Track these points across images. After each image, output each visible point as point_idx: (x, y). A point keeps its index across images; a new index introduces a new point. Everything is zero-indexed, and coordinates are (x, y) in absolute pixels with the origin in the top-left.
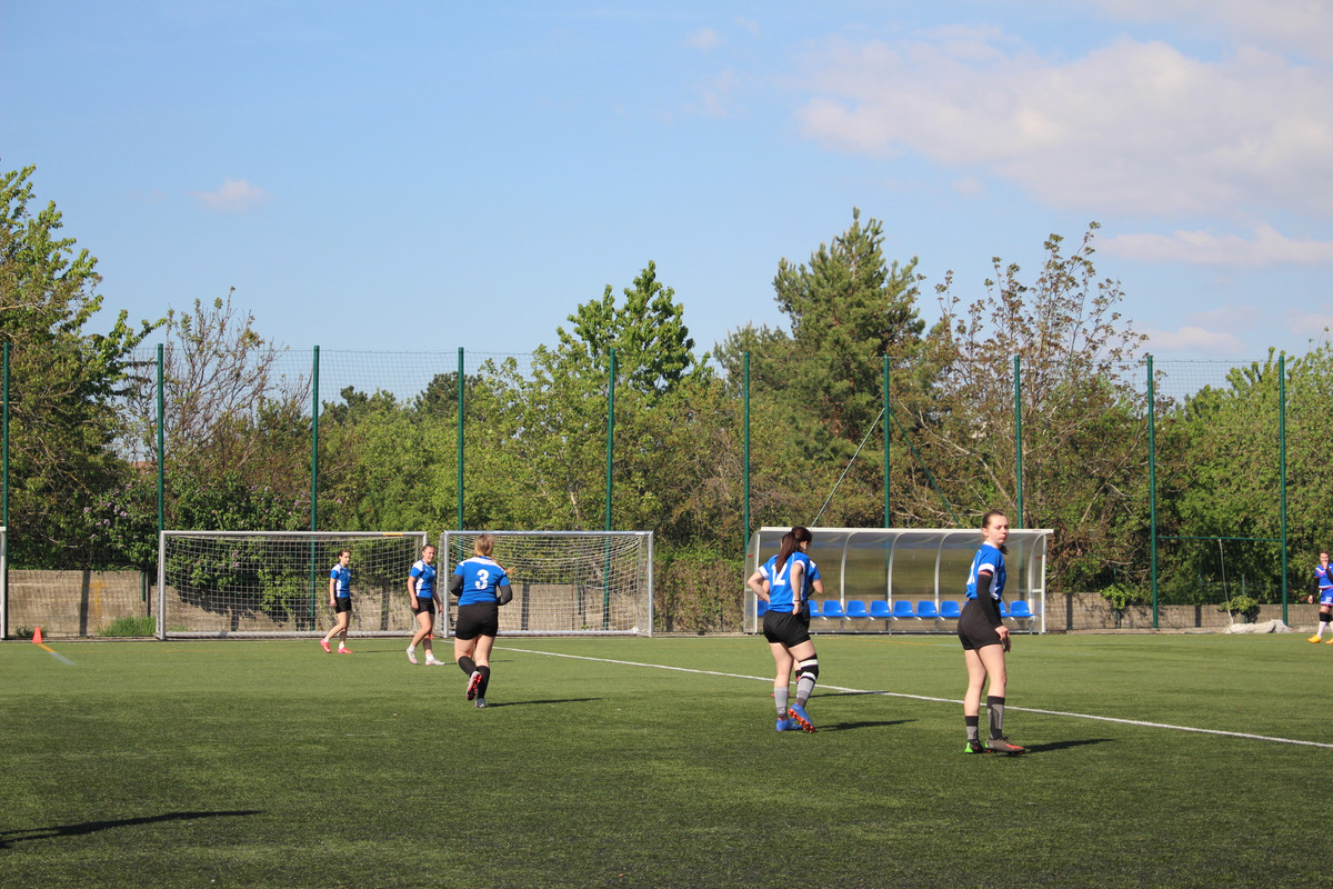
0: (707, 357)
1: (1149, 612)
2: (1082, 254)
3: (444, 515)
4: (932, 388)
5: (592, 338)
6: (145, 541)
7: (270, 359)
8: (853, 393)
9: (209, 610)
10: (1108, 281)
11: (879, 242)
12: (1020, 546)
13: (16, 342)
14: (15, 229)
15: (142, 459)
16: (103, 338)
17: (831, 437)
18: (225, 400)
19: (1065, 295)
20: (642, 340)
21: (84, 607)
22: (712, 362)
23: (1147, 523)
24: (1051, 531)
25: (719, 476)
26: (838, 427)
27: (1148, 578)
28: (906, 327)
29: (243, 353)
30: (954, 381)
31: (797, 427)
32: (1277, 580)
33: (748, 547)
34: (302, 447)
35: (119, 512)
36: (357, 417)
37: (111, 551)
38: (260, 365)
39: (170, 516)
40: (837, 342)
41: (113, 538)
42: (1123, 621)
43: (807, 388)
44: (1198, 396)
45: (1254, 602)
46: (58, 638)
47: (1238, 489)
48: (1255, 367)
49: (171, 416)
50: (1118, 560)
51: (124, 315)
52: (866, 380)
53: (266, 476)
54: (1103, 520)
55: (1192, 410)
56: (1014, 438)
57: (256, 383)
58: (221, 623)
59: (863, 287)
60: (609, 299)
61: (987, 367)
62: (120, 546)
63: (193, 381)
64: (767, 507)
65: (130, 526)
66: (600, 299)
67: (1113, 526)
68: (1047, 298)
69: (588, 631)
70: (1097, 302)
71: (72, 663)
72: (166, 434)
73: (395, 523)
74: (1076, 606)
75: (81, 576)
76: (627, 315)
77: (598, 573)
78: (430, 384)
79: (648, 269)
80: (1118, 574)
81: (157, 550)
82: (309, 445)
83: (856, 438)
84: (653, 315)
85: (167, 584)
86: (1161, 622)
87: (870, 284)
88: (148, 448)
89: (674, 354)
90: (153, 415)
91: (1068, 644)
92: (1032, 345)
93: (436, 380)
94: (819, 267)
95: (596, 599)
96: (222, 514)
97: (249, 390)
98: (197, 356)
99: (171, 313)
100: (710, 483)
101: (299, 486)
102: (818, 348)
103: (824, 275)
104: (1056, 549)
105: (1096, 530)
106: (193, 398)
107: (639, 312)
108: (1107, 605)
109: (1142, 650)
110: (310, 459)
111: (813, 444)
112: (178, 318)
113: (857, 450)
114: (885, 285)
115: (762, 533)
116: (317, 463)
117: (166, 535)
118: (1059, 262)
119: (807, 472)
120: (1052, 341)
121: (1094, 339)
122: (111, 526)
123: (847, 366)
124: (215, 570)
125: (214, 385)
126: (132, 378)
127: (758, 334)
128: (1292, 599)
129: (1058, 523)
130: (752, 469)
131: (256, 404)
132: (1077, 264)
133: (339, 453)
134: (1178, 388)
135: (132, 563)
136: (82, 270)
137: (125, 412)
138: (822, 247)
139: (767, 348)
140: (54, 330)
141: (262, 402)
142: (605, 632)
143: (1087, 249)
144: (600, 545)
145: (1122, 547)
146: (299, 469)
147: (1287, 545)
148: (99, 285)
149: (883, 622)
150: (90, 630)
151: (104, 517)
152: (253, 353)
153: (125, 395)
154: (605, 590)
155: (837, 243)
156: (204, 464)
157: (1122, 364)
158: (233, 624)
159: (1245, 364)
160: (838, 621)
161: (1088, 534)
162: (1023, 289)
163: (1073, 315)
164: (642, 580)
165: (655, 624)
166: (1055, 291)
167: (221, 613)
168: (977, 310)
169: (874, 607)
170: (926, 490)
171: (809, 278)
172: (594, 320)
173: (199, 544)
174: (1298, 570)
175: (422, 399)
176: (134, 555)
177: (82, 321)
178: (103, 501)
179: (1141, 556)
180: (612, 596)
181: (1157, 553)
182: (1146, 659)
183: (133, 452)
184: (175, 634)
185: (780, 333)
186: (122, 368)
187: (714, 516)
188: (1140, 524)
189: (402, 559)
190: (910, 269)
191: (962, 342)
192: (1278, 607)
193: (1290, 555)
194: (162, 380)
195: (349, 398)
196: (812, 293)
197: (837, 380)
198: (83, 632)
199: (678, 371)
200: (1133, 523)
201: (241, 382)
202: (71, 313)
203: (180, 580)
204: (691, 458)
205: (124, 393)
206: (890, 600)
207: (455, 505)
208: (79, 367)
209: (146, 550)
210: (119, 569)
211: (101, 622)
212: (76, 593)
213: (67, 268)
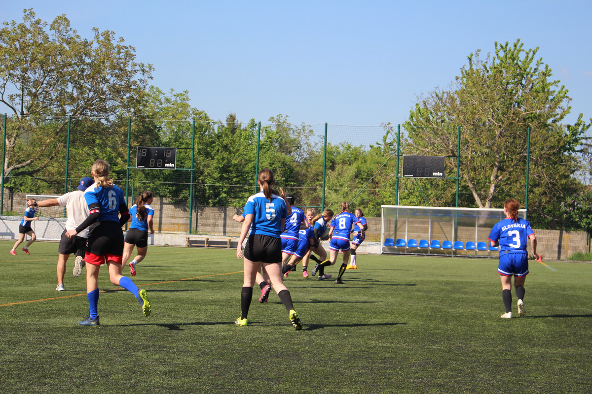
6: (588, 218)
13: (533, 128)
14: (534, 78)
16: (570, 126)
21: (560, 247)
35: (577, 204)
37: (572, 222)
41: (574, 216)
46: (548, 260)
51: (581, 115)
62: (577, 220)
65: (582, 211)
71: (554, 271)
75: (559, 233)
122: (573, 211)
126: (585, 144)
135: (582, 228)
136: (561, 95)
137: (581, 159)
140: (549, 121)
148: (571, 102)
150: (562, 257)
151: (570, 207)
153: (581, 152)
176: (583, 224)
177: (562, 117)
178: (569, 200)
186: (580, 140)
198: (559, 258)
202: (558, 114)
205: (581, 151)
208: (559, 139)
209: (589, 222)
210: (576, 230)
211: (567, 254)
212: (556, 240)
213: (555, 94)
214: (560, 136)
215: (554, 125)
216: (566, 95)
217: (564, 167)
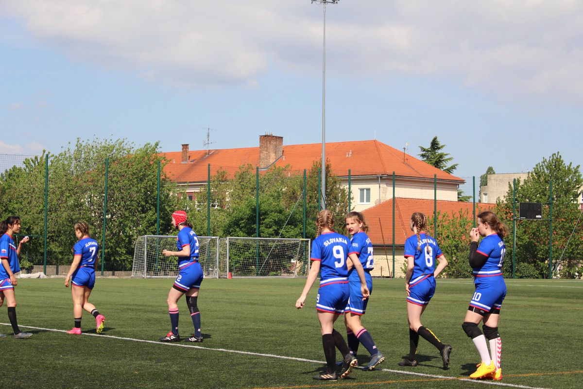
32: (42, 254)
44: (10, 170)
45: (32, 264)
47: (26, 213)
48: (36, 158)
55: (7, 177)
128: (49, 263)
147: (47, 239)
159: (30, 157)
174: (52, 250)
192: (42, 267)
193: (48, 244)
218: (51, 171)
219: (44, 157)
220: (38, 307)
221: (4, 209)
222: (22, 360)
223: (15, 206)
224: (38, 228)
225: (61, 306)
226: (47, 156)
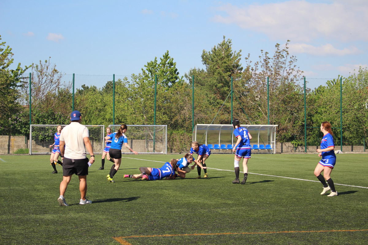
0: (183, 77)
1: (304, 148)
2: (285, 49)
3: (109, 121)
4: (245, 86)
5: (151, 72)
6: (26, 127)
7: (61, 77)
8: (223, 87)
9: (44, 147)
10: (293, 56)
11: (230, 45)
12: (269, 130)
15: (25, 105)
16: (14, 71)
17: (217, 99)
18: (48, 88)
19: (281, 60)
20: (165, 72)
21: (9, 146)
22: (184, 78)
23: (303, 123)
24: (277, 125)
25: (185, 110)
26: (219, 97)
27: (304, 138)
28: (238, 69)
29: (53, 75)
30: (251, 84)
31: (208, 96)
32: (339, 139)
33: (193, 130)
34: (69, 102)
35: (19, 119)
36: (85, 93)
37: (16, 130)
38: (58, 78)
39: (33, 121)
40: (219, 73)
41: (17, 127)
42: (297, 150)
43: (211, 86)
44: (318, 88)
46: (2, 154)
47: (329, 114)
48: (334, 80)
49: (33, 93)
50: (296, 133)
51: (20, 64)
52: (227, 84)
53: (60, 109)
54: (291, 123)
55: (317, 92)
56: (267, 100)
57: (57, 84)
58: (47, 150)
59: (226, 58)
60: (156, 61)
61: (260, 80)
62: (19, 129)
63: (39, 83)
64: (198, 119)
65: (22, 123)
66: (153, 61)
67: (294, 124)
68: (276, 61)
69: (149, 153)
70: (290, 62)
71: (5, 161)
72: (32, 98)
73: (95, 123)
74: (284, 146)
75: (8, 137)
76: (161, 65)
77: (152, 137)
78: (106, 84)
79: (166, 52)
80: (296, 137)
81: (29, 130)
82: (72, 101)
83: (223, 99)
84: (168, 65)
85: (32, 139)
86: (307, 150)
87: (228, 57)
88: (27, 102)
89: (173, 76)
90: (29, 92)
91: (281, 157)
92: (272, 74)
93: (108, 83)
94: (214, 52)
95: (151, 144)
96: (47, 120)
97: (55, 86)
98: (40, 76)
99: (33, 64)
100: (183, 112)
101: (69, 112)
102: (214, 74)
103: (215, 54)
104: (278, 130)
105: (289, 125)
106: (39, 88)
107: (164, 65)
108: (292, 146)
109: (302, 158)
110: (72, 105)
111: (212, 101)
112: (35, 66)
113: (224, 103)
114: (231, 57)
115: (197, 126)
116: (74, 106)
117: (32, 126)
118: (279, 51)
119: (210, 109)
120: (278, 73)
121: (289, 72)
122: (17, 123)
123: (221, 80)
124: (45, 136)
125: (45, 84)
126: (23, 82)
127: (197, 70)
128: (344, 144)
129: (279, 123)
130: (194, 108)
131: (57, 89)
132: (284, 51)
133: (80, 103)
134: (312, 86)
135: (22, 133)
136: (8, 52)
137: (20, 91)
138: (215, 46)
139: (199, 74)
141: (59, 89)
142: (154, 153)
143: (287, 47)
144: (152, 129)
145: (297, 130)
146: (69, 107)
147: (342, 129)
148: (13, 56)
149: (230, 150)
150: (11, 152)
151: (15, 121)
152: (56, 75)
154: (154, 141)
155: (219, 45)
156: (43, 106)
157: (297, 79)
158: (50, 151)
159: (331, 79)
160: (218, 150)
161: (287, 126)
162: (269, 59)
163: (283, 66)
164: (164, 139)
165: (167, 151)
166: (278, 59)
167: (47, 147)
168: (256, 64)
169: (228, 146)
170: (243, 114)
171: (211, 55)
172: (152, 67)
173: (41, 128)
174: (345, 136)
175: (104, 88)
176: (23, 131)
177: (8, 66)
178: (14, 117)
179: (302, 132)
180: (156, 143)
181: (306, 132)
182: (302, 161)
183: (23, 102)
184: (34, 153)
185: (203, 70)
186: (20, 79)
187: (184, 121)
188: (302, 123)
189: (97, 133)
190: (239, 53)
191: (253, 73)
192: (340, 147)
193: (343, 132)
194: (31, 83)
195: (84, 88)
196: (212, 59)
197: (218, 84)
198: (9, 153)
199: (175, 81)
200: (300, 123)
201: (53, 83)
202: (5, 63)
203: (36, 138)
204: (177, 105)
205: (21, 86)
206: (232, 144)
207: (112, 118)
208: (7, 79)
209: (26, 130)
210: (19, 135)
211: (14, 150)
212: (7, 142)
213: (4, 51)
214: (7, 77)
215: (3, 70)
216: (10, 52)
217: (11, 96)
218: (344, 88)
219: (339, 79)
220: (340, 172)
221: (315, 111)
222: (336, 204)
223: (322, 110)
224: (336, 123)
225: (354, 171)
226: (341, 79)
